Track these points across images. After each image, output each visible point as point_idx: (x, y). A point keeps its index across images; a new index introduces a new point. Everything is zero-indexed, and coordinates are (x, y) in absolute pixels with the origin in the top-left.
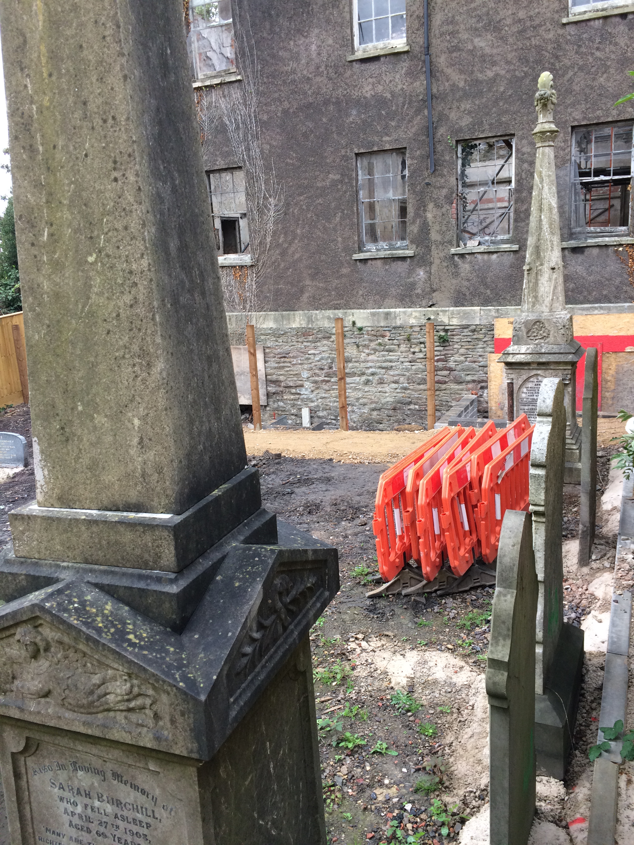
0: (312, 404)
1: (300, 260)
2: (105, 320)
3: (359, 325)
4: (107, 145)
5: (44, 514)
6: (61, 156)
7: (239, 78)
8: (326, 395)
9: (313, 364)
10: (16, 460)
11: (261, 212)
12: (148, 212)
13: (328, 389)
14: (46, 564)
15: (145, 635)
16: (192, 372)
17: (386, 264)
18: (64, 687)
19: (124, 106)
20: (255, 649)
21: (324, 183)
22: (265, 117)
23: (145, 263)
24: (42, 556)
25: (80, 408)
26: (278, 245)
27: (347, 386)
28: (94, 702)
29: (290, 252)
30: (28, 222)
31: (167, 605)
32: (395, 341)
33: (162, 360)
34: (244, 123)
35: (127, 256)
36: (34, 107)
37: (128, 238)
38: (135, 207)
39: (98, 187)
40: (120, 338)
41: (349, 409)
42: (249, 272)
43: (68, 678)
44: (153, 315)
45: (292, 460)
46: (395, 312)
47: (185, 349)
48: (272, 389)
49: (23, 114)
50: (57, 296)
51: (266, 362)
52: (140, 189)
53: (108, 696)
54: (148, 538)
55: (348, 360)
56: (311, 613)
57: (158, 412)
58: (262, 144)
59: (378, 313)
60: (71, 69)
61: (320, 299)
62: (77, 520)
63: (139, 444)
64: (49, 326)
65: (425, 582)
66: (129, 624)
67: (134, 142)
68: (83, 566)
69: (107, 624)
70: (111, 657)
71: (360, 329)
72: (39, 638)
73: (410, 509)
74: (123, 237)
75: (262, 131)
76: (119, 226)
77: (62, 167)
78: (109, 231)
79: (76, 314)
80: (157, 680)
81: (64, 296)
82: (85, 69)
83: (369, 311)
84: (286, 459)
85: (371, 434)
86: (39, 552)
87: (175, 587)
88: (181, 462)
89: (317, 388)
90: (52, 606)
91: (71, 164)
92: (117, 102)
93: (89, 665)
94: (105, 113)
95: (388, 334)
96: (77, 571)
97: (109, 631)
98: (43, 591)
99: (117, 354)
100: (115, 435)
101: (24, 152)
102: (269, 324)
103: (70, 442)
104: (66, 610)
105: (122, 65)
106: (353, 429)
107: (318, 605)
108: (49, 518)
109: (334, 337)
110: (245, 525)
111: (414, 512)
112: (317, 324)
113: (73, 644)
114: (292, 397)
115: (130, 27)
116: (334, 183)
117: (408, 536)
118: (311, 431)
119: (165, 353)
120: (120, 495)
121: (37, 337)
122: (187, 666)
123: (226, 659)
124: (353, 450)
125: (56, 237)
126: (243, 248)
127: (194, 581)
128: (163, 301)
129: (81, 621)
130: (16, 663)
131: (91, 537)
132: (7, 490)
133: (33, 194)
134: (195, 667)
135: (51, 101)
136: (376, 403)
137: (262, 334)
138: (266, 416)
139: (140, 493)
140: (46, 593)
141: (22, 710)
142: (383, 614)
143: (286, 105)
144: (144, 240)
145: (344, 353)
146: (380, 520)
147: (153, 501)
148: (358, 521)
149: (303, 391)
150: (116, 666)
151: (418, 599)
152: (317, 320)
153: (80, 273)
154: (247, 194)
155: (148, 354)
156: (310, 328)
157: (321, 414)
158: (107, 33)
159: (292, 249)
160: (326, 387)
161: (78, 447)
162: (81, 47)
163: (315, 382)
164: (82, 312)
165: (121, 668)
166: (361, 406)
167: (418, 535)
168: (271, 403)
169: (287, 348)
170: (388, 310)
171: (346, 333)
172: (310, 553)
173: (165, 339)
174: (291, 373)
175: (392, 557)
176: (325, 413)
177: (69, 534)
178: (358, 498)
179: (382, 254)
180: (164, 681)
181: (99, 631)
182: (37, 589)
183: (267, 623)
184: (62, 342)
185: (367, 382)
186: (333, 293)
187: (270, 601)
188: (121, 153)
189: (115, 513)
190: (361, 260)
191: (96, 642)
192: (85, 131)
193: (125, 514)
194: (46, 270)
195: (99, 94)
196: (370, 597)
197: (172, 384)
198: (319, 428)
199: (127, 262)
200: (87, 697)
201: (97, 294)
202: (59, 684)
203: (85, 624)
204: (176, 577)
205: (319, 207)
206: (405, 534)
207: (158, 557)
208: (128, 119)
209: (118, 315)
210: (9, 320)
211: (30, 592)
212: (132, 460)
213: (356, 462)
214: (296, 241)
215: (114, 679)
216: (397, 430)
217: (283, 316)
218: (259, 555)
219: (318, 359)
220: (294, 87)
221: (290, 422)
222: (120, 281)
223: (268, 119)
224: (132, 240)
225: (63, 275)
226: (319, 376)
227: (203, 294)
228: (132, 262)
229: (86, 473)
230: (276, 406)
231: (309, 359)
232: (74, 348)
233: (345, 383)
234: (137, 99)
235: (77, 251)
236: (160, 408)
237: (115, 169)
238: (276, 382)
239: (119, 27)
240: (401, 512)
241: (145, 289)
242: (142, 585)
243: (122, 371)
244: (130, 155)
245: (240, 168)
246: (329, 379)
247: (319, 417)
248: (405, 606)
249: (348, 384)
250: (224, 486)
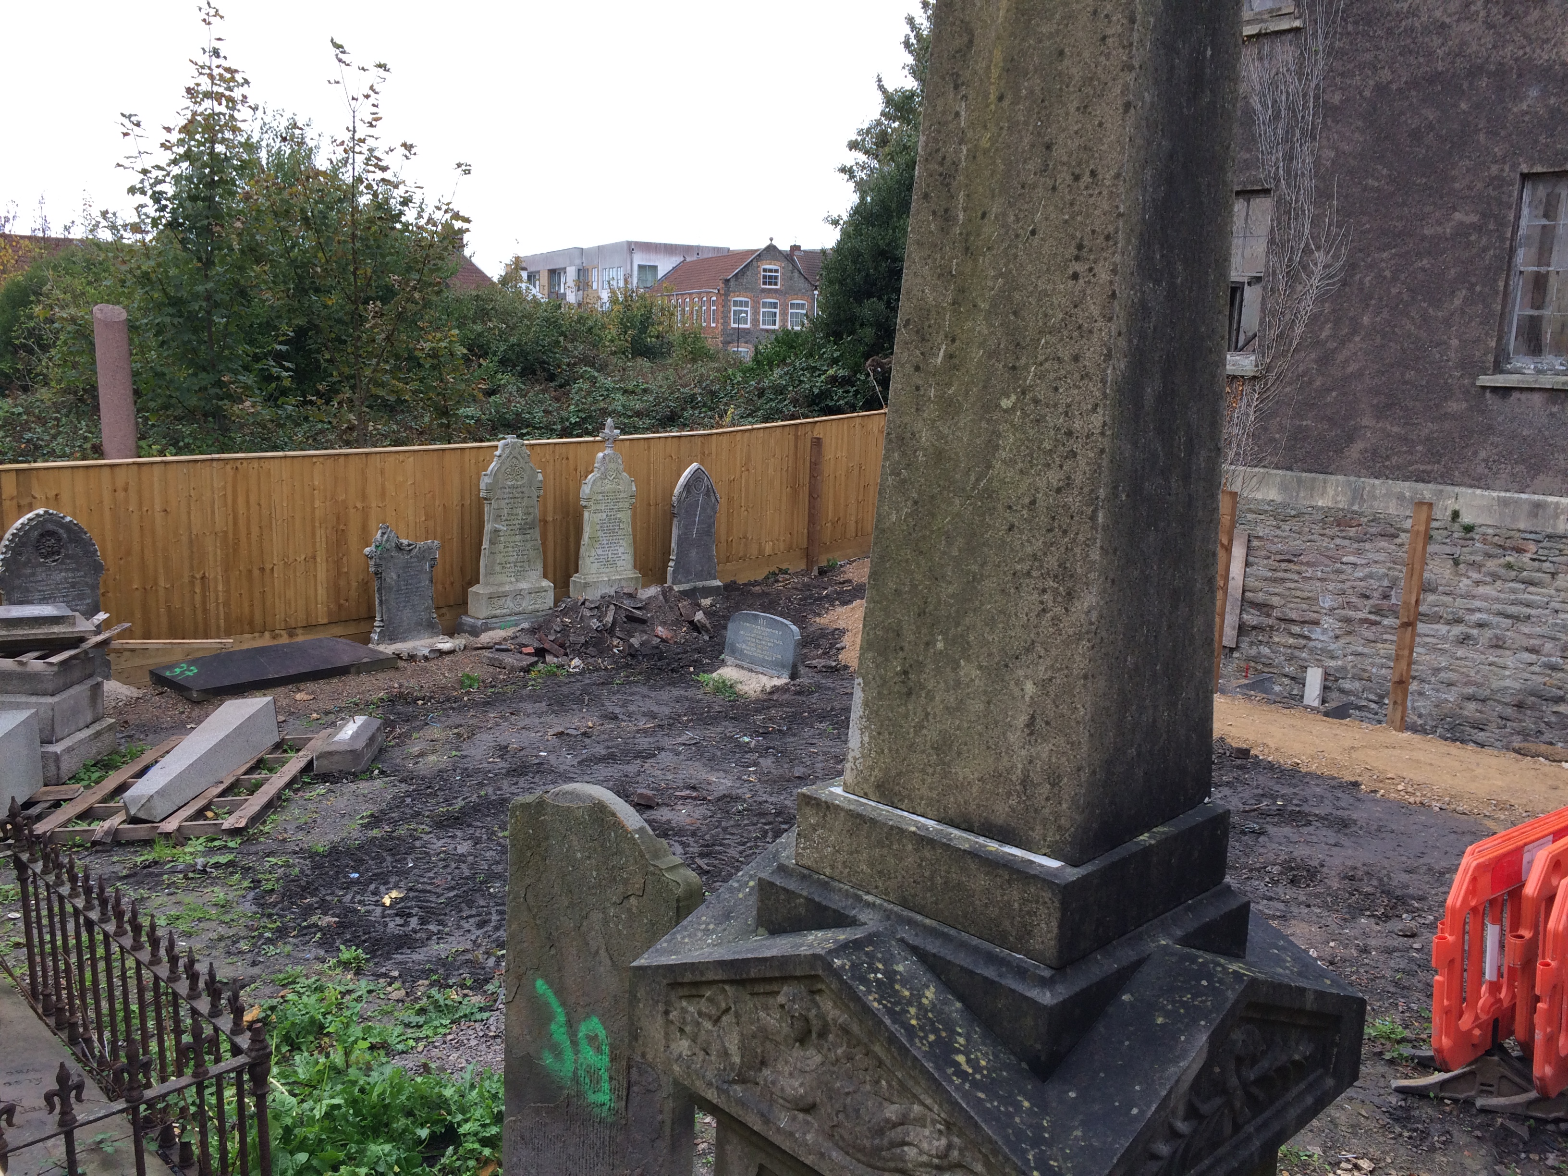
0: (1332, 663)
1: (1359, 375)
2: (1010, 507)
3: (1466, 518)
4: (1073, 218)
5: (852, 807)
6: (990, 230)
7: (1297, 23)
8: (1366, 651)
9: (1348, 584)
10: (779, 665)
11: (1293, 277)
12: (1120, 334)
13: (1372, 638)
14: (840, 890)
15: (983, 1063)
16: (1142, 616)
17: (1554, 403)
18: (837, 1106)
19: (1114, 155)
20: (1175, 1152)
21: (1440, 230)
22: (1337, 98)
23: (1096, 421)
24: (836, 874)
25: (940, 645)
26: (1317, 343)
27: (1418, 639)
28: (882, 1150)
29: (1340, 357)
30: (917, 332)
31: (1029, 1022)
32: (1547, 564)
33: (1094, 591)
34: (1291, 108)
35: (1069, 406)
36: (964, 149)
37: (1077, 376)
38: (1099, 324)
39: (1041, 286)
40: (1028, 541)
41: (1414, 686)
42: (1247, 388)
43: (848, 1094)
44: (1095, 511)
45: (1271, 767)
46: (1557, 504)
47: (1136, 573)
48: (1252, 618)
49: (944, 158)
50: (939, 456)
51: (1247, 564)
52: (1113, 295)
53: (906, 1148)
54: (1015, 894)
55: (1427, 588)
56: (1293, 1113)
57: (1071, 679)
58: (1320, 148)
59: (1516, 501)
60: (1037, 90)
61: (1388, 457)
62: (901, 831)
63: (1027, 726)
64: (916, 503)
65: (1533, 1094)
66: (960, 1035)
67: (1120, 215)
68: (896, 909)
69: (925, 1025)
70: (923, 1083)
71: (1469, 529)
72: (814, 1012)
73: (1527, 934)
74: (1068, 372)
75: (1324, 123)
76: (1065, 353)
77: (989, 249)
78: (1046, 360)
79: (964, 490)
80: (996, 1151)
81: (950, 458)
82: (1061, 89)
83: (1495, 494)
84: (1257, 763)
85: (1455, 749)
86: (833, 867)
87: (1048, 994)
88: (1094, 773)
89: (1349, 633)
90: (844, 965)
91: (1005, 245)
92: (1105, 147)
93: (884, 1083)
94: (1079, 164)
95: (1532, 547)
96: (888, 915)
97: (926, 1037)
98: (829, 934)
99: (1019, 567)
100: (989, 703)
101: (934, 220)
102: (1272, 494)
103: (914, 697)
104: (864, 980)
105: (1126, 86)
106: (1414, 729)
107: (1309, 1100)
108: (859, 816)
109: (1404, 537)
110: (1189, 909)
111: (1534, 941)
112: (1371, 507)
113: (866, 1040)
114: (1291, 641)
115: (1152, 20)
116: (1463, 231)
117: (1511, 986)
118: (1319, 717)
119: (1102, 579)
120: (978, 806)
121: (894, 518)
122: (1050, 1143)
123: (1123, 1156)
124: (1409, 774)
125: (956, 361)
126: (1240, 344)
127: (1083, 991)
128: (1116, 488)
129: (885, 1006)
130: (771, 1040)
131: (920, 865)
132: (758, 711)
133: (934, 288)
134: (1062, 1149)
135: (993, 140)
136: (1478, 685)
137: (1250, 511)
138: (1230, 668)
139: (1013, 810)
140: (836, 941)
141: (767, 1121)
142: (1425, 1135)
143: (1386, 75)
144: (1104, 381)
145: (1422, 570)
146: (1450, 938)
147: (1033, 830)
148: (1396, 925)
149: (1316, 633)
150: (929, 1101)
151: (1511, 1125)
152: (1374, 498)
153: (984, 424)
154: (1272, 241)
155: (1072, 576)
156: (1355, 513)
157: (1347, 685)
158: (1109, 32)
159: (1346, 353)
160: (1369, 634)
161: (924, 709)
162: (1061, 53)
163: (1348, 620)
164: (973, 488)
165: (936, 1108)
166: (1441, 686)
167: (1538, 992)
168: (1244, 645)
169: (1297, 544)
170: (1541, 497)
171: (1434, 533)
172: (1310, 997)
173: (1107, 553)
174: (1298, 593)
175: (1466, 1022)
176: (1357, 685)
177: (885, 851)
178: (1405, 877)
179: (1547, 382)
180: (1007, 1159)
181: (910, 1031)
182: (820, 927)
183: (1205, 1108)
184: (932, 532)
185: (1464, 640)
186: (1419, 448)
187: (1217, 1070)
188: (1093, 232)
189: (965, 835)
190: (1495, 390)
191: (904, 1051)
192: (1040, 191)
193: (981, 840)
194: (931, 411)
195: (1076, 133)
196: (1400, 1090)
197: (1104, 634)
198: (1340, 713)
199: (1066, 414)
200: (873, 1138)
201: (1004, 462)
202: (831, 1098)
203: (890, 1012)
204: (1052, 977)
205: (1421, 276)
206: (1505, 980)
207: (1026, 932)
208: (1117, 176)
209: (1033, 502)
210: (809, 428)
211: (810, 928)
212: (1009, 749)
213: (1412, 800)
214: (1357, 339)
215: (921, 1122)
216: (1518, 751)
217: (1299, 481)
218: (1209, 977)
219: (1361, 574)
220: (1409, 41)
221: (1277, 688)
222: (1047, 445)
223: (1342, 101)
224: (1082, 378)
225: (956, 424)
226: (1356, 609)
227: (1186, 478)
228: (1074, 416)
229: (929, 755)
230: (1253, 651)
231: (1342, 572)
232: (949, 544)
233: (1414, 634)
234: (1139, 141)
235: (985, 387)
236: (1075, 672)
237: (1077, 258)
238: (1263, 607)
239: (1132, 21)
240: (1502, 930)
241: (1088, 464)
242: (990, 972)
243: (1021, 597)
244: (1108, 238)
245: (1266, 192)
246: (1378, 618)
247: (1342, 691)
248: (1478, 1133)
249: (1419, 635)
250: (1161, 829)
